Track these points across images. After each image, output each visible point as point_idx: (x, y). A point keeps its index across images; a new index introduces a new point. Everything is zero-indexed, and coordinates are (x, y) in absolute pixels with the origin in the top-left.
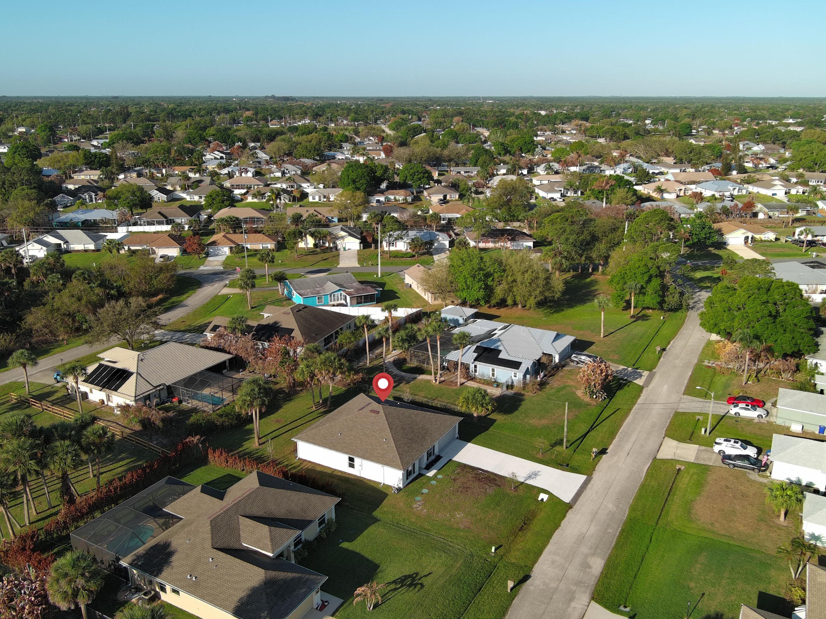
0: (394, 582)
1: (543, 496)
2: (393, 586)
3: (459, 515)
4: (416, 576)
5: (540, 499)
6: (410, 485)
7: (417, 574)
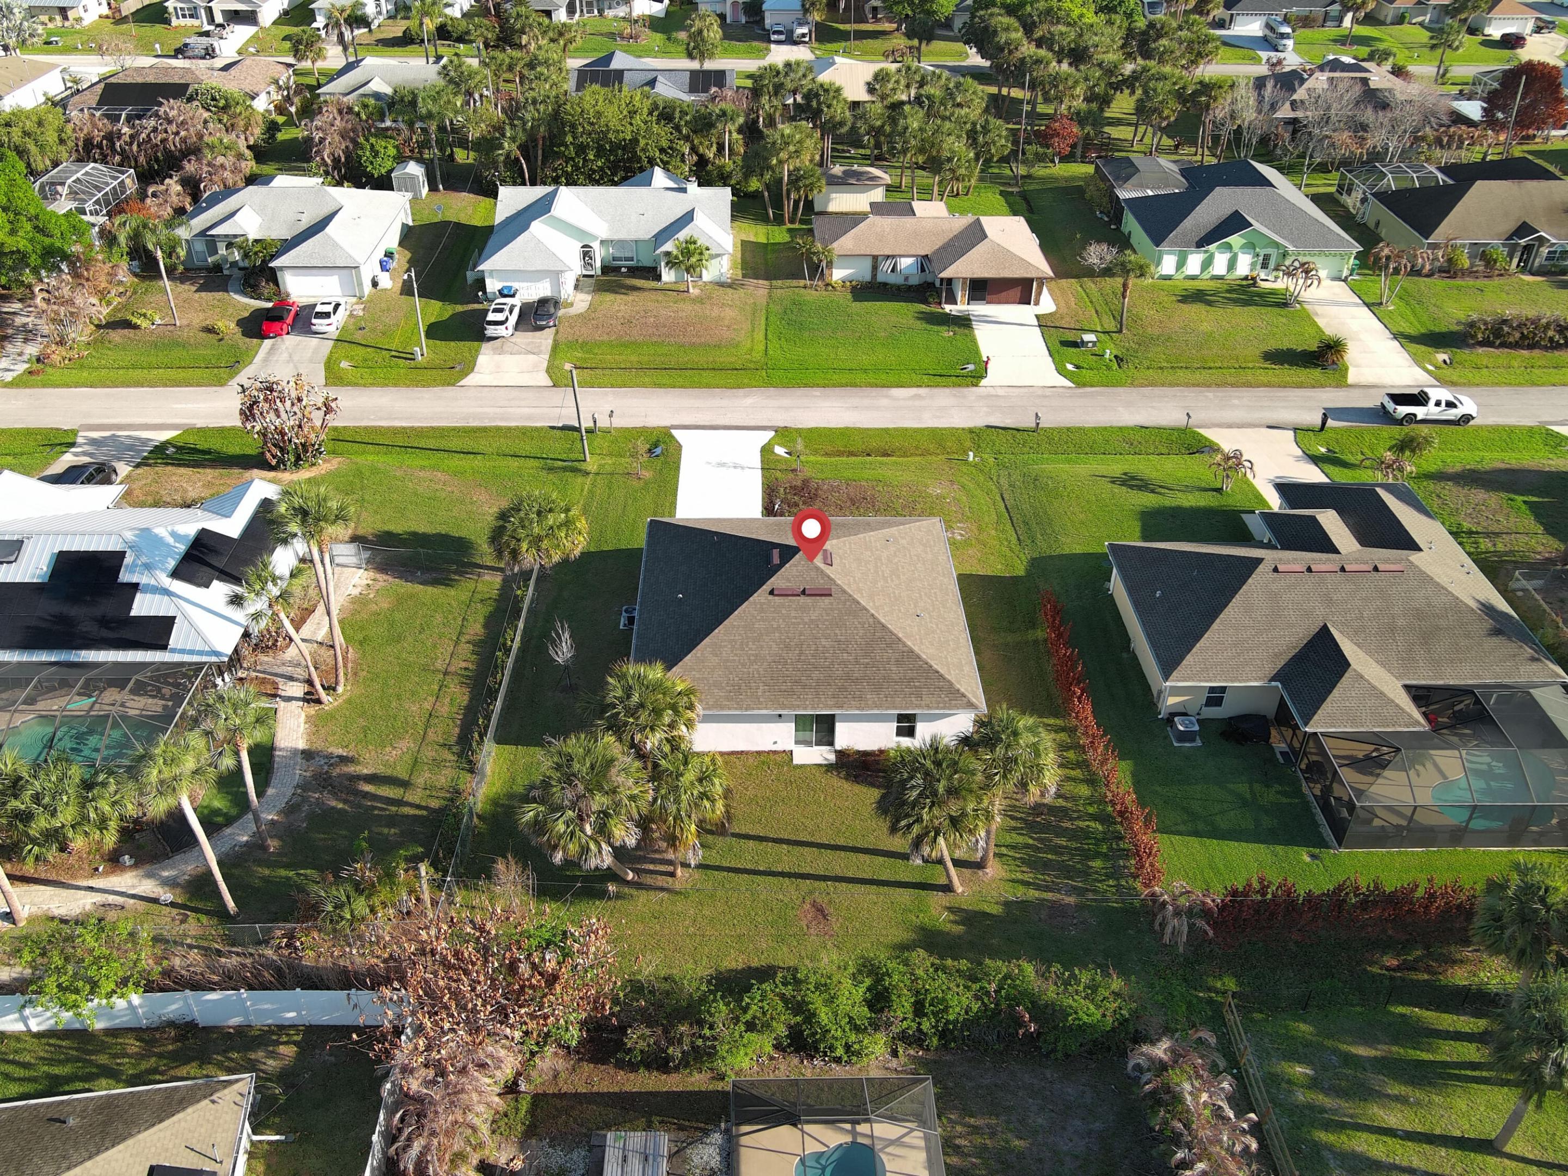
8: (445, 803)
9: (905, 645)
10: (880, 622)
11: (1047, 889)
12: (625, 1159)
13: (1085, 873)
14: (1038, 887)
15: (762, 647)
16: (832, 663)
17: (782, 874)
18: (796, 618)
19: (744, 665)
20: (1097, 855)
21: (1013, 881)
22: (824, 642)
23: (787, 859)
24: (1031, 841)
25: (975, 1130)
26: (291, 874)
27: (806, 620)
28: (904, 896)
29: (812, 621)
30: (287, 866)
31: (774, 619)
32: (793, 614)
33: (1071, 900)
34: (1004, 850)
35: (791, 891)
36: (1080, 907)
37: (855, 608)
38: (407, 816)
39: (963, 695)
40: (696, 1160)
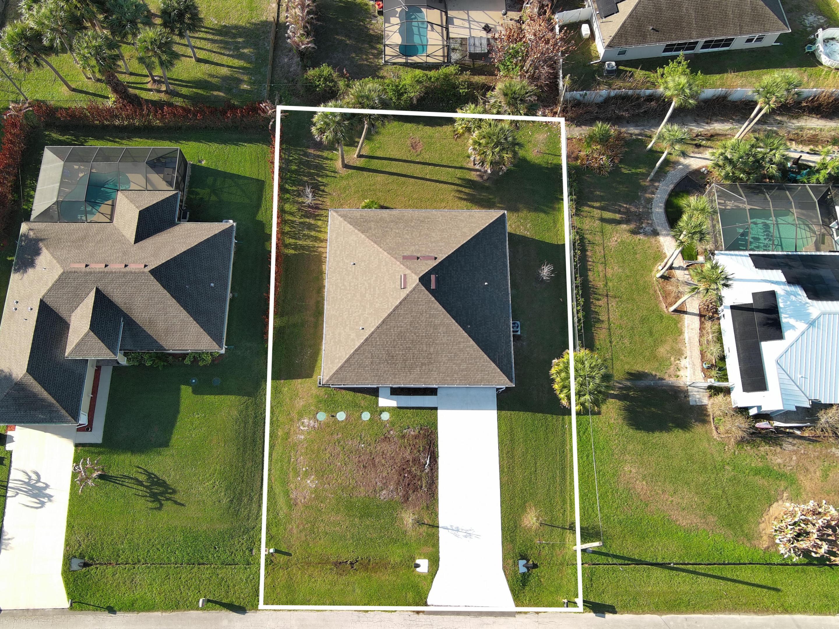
0: (149, 475)
1: (424, 565)
2: (142, 478)
3: (311, 483)
4: (170, 493)
5: (418, 561)
6: (344, 392)
7: (174, 492)
8: (582, 209)
9: (366, 236)
10: (378, 245)
11: (319, 156)
12: (481, 44)
13: (301, 163)
14: (322, 157)
15: (440, 235)
16: (404, 229)
17: (429, 164)
18: (423, 247)
19: (449, 228)
20: (292, 172)
21: (331, 159)
22: (408, 237)
23: (427, 171)
24: (320, 179)
25: (367, 60)
26: (634, 171)
27: (417, 246)
28: (379, 154)
29: (414, 245)
30: (637, 174)
31: (434, 247)
32: (424, 249)
33: (311, 151)
34: (333, 174)
35: (427, 157)
36: (308, 147)
37: (390, 251)
38: (596, 201)
39: (339, 215)
40: (458, 55)
